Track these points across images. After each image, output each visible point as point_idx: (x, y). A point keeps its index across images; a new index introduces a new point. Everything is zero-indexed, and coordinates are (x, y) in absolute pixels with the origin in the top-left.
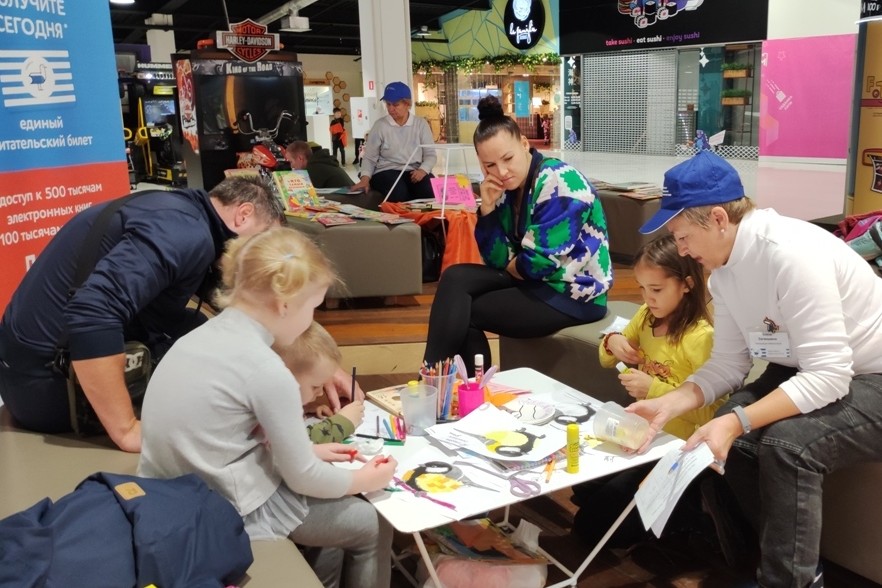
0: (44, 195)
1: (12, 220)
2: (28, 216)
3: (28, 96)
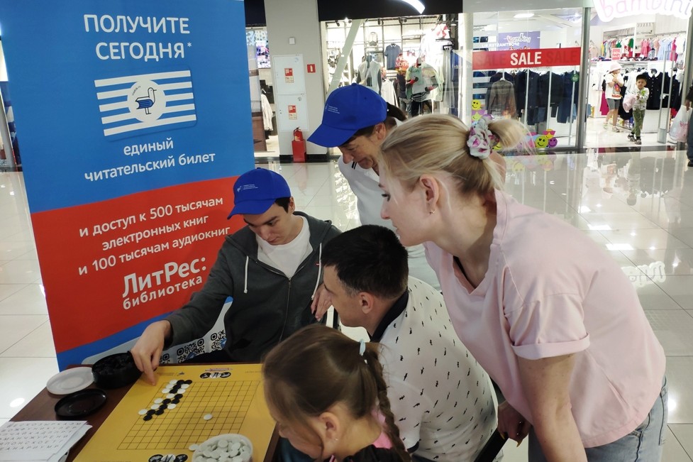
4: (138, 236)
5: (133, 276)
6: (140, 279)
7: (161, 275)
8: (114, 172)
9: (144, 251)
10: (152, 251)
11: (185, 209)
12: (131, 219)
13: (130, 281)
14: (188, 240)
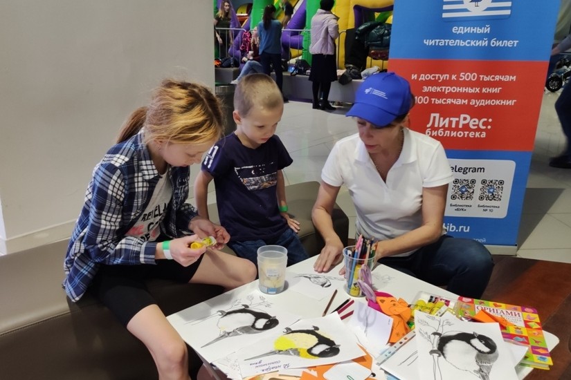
0: (458, 77)
1: (426, 89)
2: (441, 89)
3: (466, 10)
4: (448, 89)
5: (437, 115)
6: (442, 119)
7: (457, 121)
8: (442, 43)
9: (449, 101)
10: (454, 102)
11: (486, 79)
12: (446, 76)
13: (434, 118)
14: (483, 103)
